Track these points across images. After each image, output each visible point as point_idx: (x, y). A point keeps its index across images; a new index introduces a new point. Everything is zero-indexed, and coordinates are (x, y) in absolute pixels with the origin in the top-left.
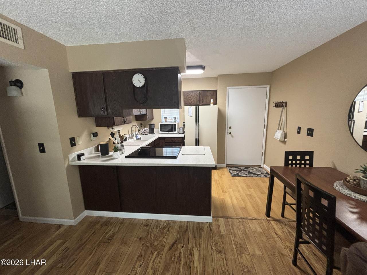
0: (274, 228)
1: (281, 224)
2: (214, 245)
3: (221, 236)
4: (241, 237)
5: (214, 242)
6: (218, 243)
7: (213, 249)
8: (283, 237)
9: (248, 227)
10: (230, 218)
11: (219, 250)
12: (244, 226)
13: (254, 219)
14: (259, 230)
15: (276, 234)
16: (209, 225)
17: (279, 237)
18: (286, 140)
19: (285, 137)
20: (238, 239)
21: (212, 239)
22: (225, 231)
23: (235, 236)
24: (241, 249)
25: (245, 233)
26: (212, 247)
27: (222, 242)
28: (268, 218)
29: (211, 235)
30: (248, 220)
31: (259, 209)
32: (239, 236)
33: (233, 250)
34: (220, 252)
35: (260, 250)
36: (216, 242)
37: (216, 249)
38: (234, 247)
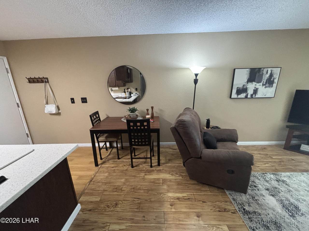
0: (108, 167)
1: (106, 162)
2: (109, 209)
3: (101, 202)
4: (108, 187)
5: (105, 208)
6: (108, 205)
7: (112, 210)
8: (116, 165)
9: (101, 180)
10: (85, 189)
11: (115, 205)
12: (99, 182)
13: (95, 174)
14: (106, 174)
15: (113, 167)
16: (82, 212)
17: (116, 167)
18: (60, 111)
19: (59, 109)
20: (109, 189)
21: (101, 210)
22: (98, 197)
23: (106, 191)
24: (117, 189)
25: (106, 183)
26: (111, 210)
27: (109, 201)
28: (99, 166)
29: (97, 210)
30: (94, 178)
31: (87, 168)
32: (106, 188)
33: (117, 195)
34: (116, 204)
35: (121, 179)
36: (106, 207)
37: (114, 207)
38: (116, 193)
